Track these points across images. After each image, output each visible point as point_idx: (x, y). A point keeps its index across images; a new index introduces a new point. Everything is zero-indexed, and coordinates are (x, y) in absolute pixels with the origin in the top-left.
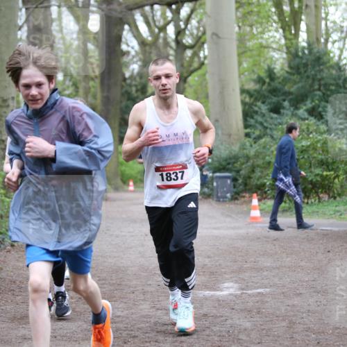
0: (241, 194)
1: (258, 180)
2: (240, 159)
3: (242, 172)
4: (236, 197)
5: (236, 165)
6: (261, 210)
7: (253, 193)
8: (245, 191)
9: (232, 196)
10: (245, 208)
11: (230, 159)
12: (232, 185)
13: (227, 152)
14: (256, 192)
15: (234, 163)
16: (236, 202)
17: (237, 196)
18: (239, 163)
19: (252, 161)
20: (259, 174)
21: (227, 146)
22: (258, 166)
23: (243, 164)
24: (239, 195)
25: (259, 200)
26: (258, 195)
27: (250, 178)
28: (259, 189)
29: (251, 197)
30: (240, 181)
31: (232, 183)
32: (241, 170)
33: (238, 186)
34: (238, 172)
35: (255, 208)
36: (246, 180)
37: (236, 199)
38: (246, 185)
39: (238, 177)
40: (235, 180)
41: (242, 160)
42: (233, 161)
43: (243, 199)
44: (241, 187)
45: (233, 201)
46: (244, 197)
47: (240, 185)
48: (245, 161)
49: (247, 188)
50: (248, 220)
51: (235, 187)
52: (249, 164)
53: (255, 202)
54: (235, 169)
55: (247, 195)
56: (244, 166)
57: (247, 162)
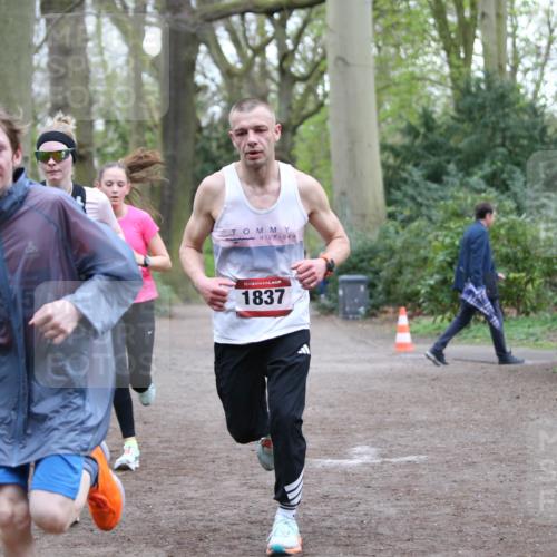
0: (382, 308)
1: (408, 285)
2: (380, 254)
3: (383, 274)
4: (373, 312)
5: (373, 262)
6: (411, 333)
7: (400, 305)
8: (387, 303)
9: (367, 311)
10: (387, 329)
11: (365, 253)
12: (368, 295)
13: (360, 242)
14: (405, 305)
15: (371, 259)
16: (374, 319)
17: (375, 311)
18: (378, 259)
19: (397, 257)
20: (409, 276)
21: (359, 232)
22: (408, 264)
23: (383, 261)
24: (377, 308)
25: (410, 317)
26: (407, 310)
27: (395, 282)
28: (409, 300)
29: (397, 313)
30: (380, 287)
31: (368, 292)
32: (380, 270)
33: (376, 295)
34: (376, 273)
35: (402, 330)
36: (389, 286)
37: (374, 315)
38: (388, 293)
39: (376, 282)
40: (371, 286)
41: (383, 255)
42: (369, 256)
43: (384, 316)
44: (381, 297)
45: (369, 320)
46: (386, 312)
47: (380, 294)
48: (387, 256)
49: (392, 298)
50: (393, 349)
51: (371, 296)
52: (393, 261)
53: (403, 320)
54: (372, 269)
55: (391, 309)
56: (386, 265)
57: (391, 258)
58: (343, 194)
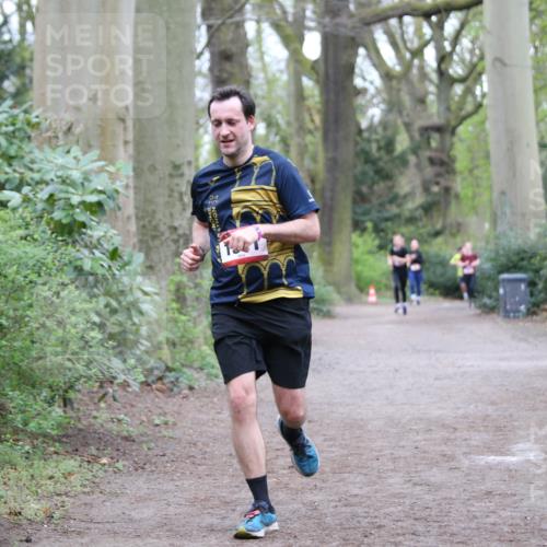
0: (542, 306)
3: (544, 272)
4: (533, 311)
5: (533, 261)
9: (528, 310)
11: (525, 252)
12: (528, 294)
13: (520, 241)
15: (531, 258)
16: (535, 317)
17: (535, 309)
18: (538, 258)
23: (543, 259)
24: (538, 306)
30: (540, 286)
31: (528, 290)
32: (541, 269)
33: (536, 293)
34: (537, 271)
37: (534, 313)
39: (537, 280)
40: (532, 284)
42: (529, 255)
43: (544, 314)
44: (542, 295)
45: (530, 318)
46: (546, 311)
47: (540, 292)
51: (532, 295)
54: (534, 267)
58: (503, 193)
